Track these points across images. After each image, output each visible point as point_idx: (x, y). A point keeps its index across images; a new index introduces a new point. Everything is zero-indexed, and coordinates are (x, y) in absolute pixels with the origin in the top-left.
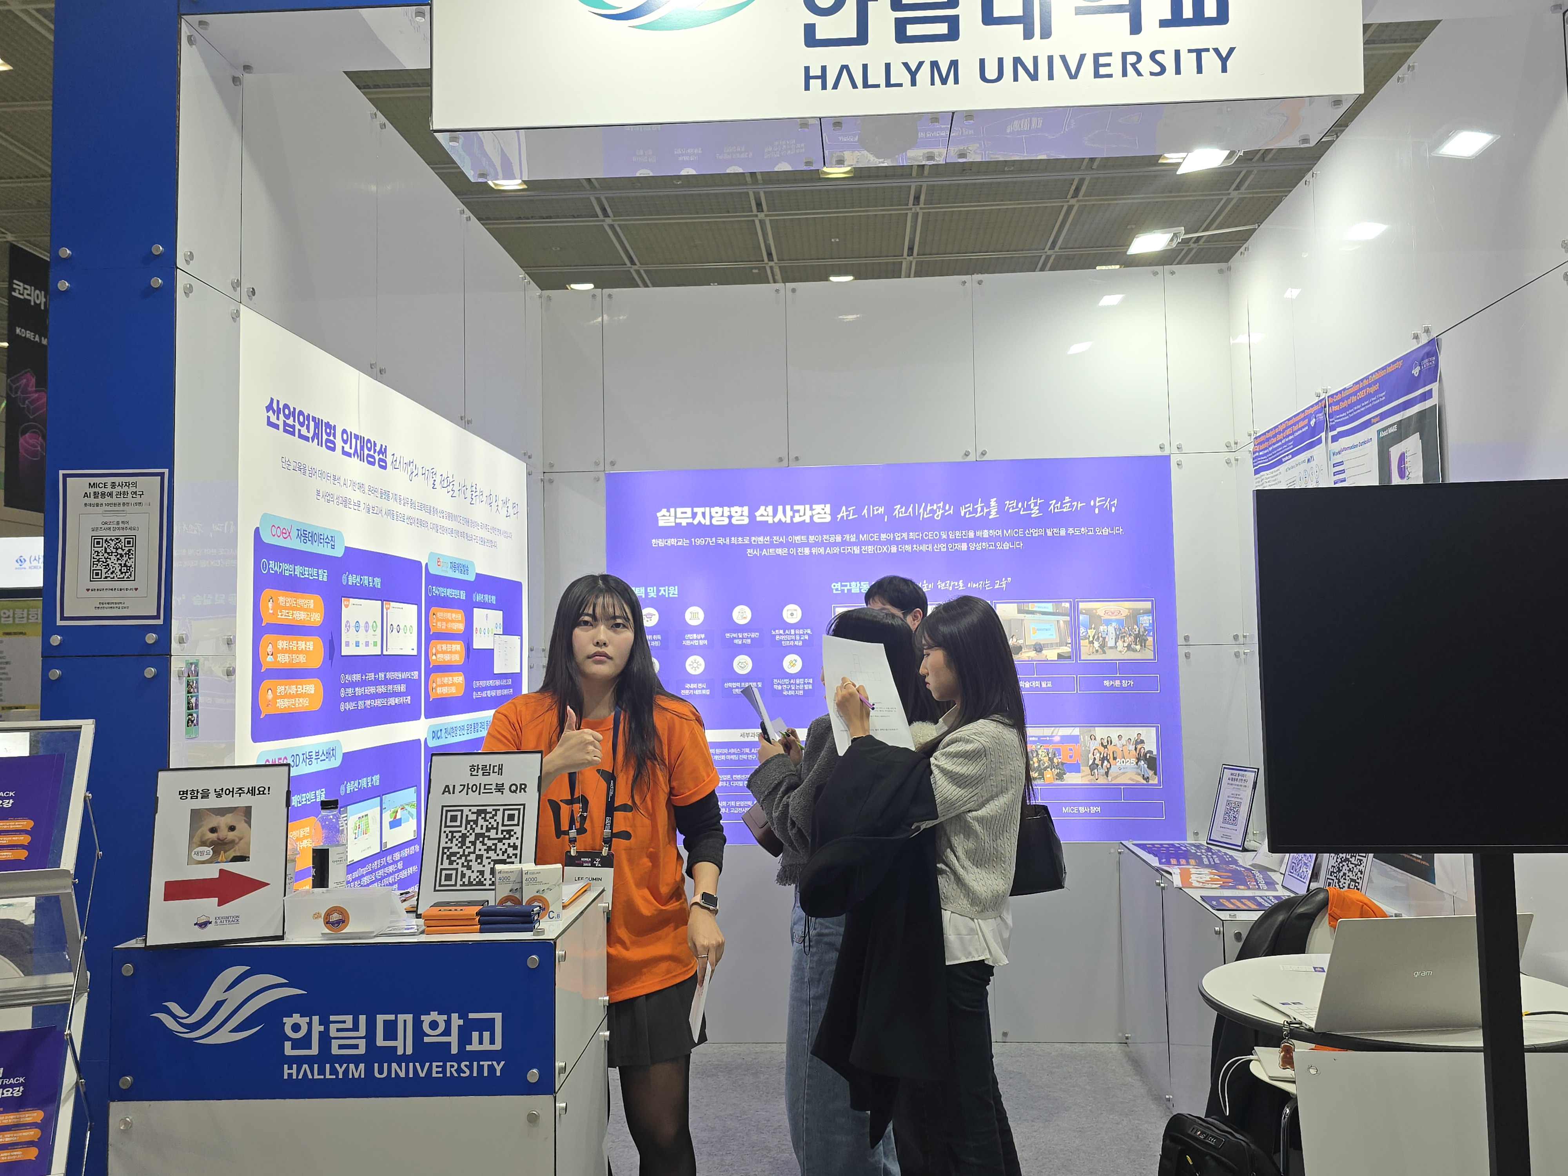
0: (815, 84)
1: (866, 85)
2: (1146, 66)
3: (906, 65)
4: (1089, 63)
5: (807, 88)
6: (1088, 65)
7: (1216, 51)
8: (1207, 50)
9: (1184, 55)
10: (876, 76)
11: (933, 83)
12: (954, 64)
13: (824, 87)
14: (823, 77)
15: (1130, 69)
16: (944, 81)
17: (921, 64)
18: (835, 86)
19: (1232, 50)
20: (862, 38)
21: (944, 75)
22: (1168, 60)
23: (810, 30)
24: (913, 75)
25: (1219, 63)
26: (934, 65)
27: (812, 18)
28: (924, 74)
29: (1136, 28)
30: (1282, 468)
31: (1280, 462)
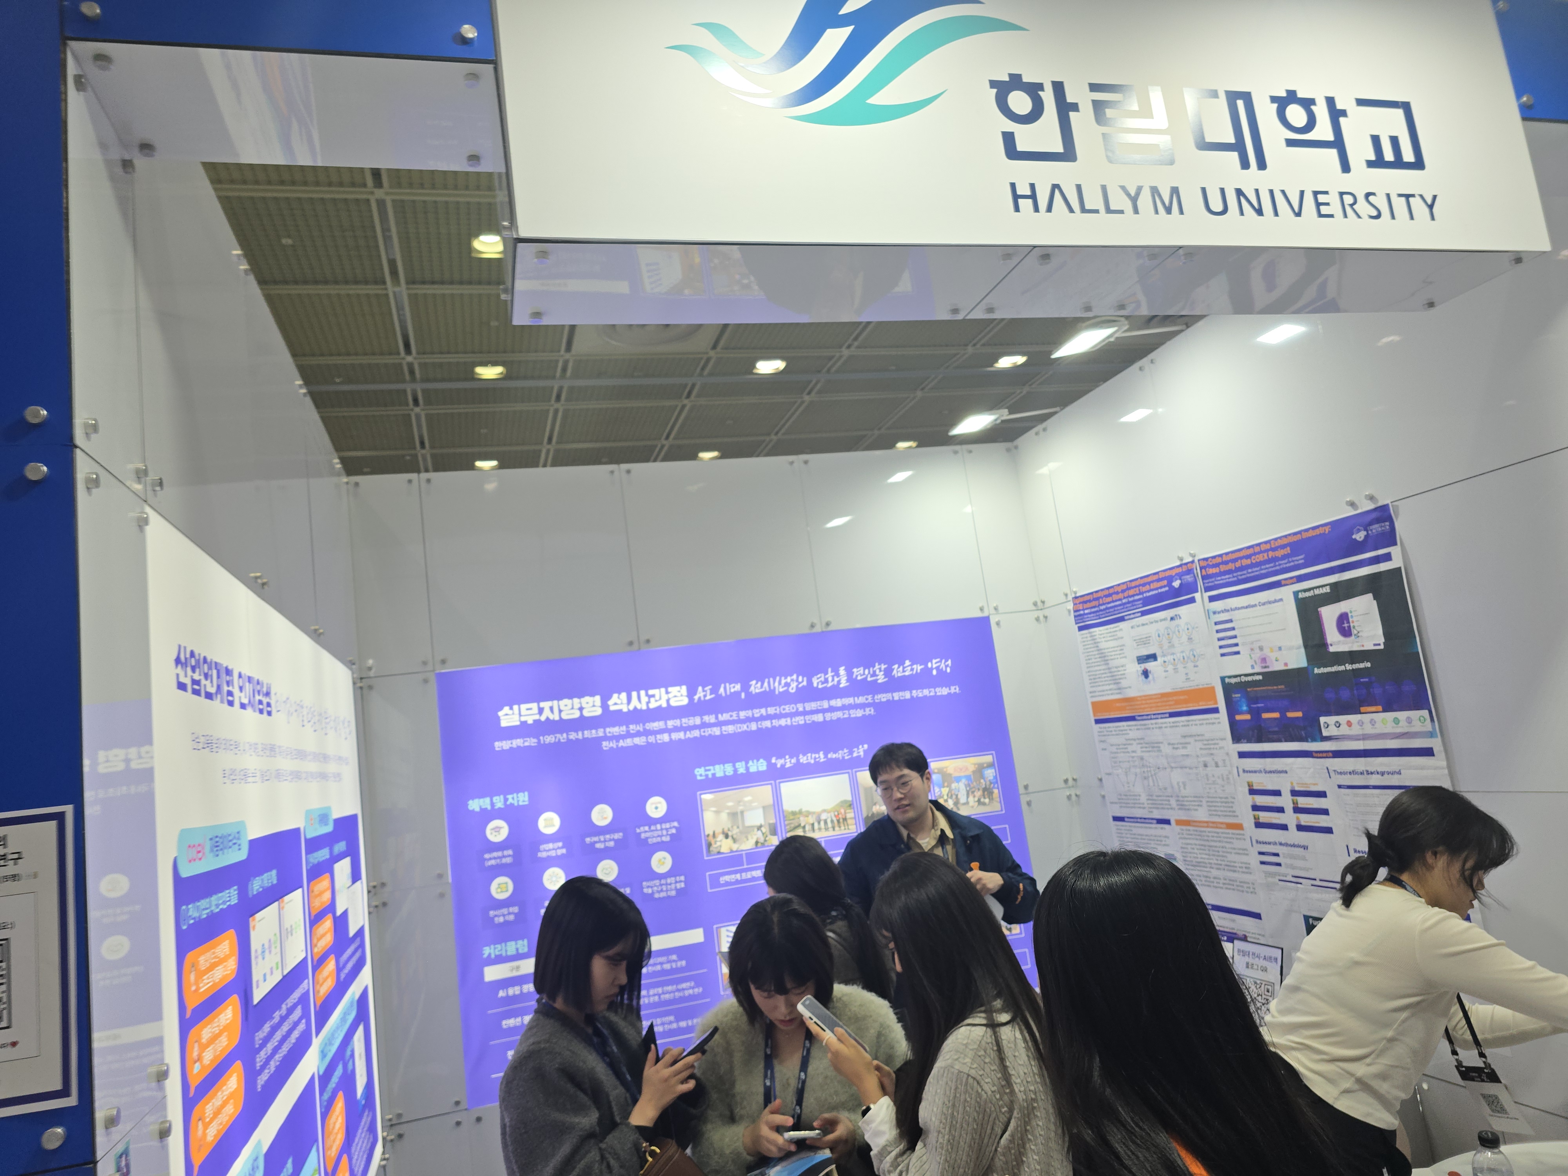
0: (1026, 204)
1: (1084, 210)
2: (1362, 206)
3: (1123, 188)
4: (1309, 199)
5: (1017, 209)
6: (1309, 202)
7: (1421, 196)
8: (1413, 196)
9: (1395, 199)
10: (1093, 200)
11: (1157, 212)
12: (1175, 191)
13: (1036, 209)
14: (1033, 196)
15: (1349, 210)
16: (1169, 210)
17: (1139, 189)
18: (1049, 209)
19: (1435, 197)
20: (1068, 154)
21: (1167, 203)
22: (1380, 201)
23: (1009, 139)
24: (1134, 200)
25: (1426, 210)
26: (1155, 191)
27: (1011, 126)
28: (1145, 201)
29: (1346, 167)
30: (1121, 625)
31: (1122, 619)
